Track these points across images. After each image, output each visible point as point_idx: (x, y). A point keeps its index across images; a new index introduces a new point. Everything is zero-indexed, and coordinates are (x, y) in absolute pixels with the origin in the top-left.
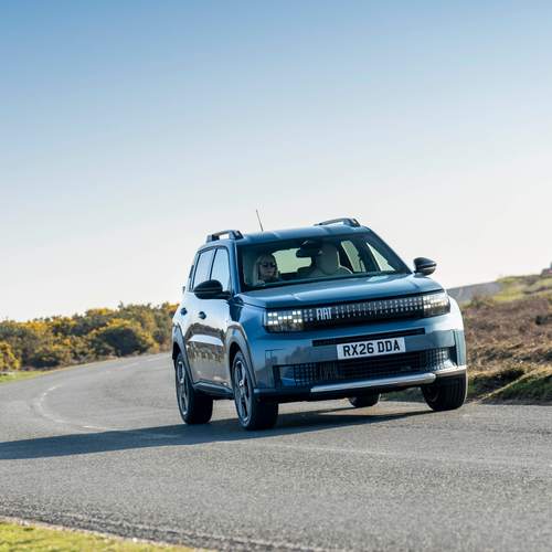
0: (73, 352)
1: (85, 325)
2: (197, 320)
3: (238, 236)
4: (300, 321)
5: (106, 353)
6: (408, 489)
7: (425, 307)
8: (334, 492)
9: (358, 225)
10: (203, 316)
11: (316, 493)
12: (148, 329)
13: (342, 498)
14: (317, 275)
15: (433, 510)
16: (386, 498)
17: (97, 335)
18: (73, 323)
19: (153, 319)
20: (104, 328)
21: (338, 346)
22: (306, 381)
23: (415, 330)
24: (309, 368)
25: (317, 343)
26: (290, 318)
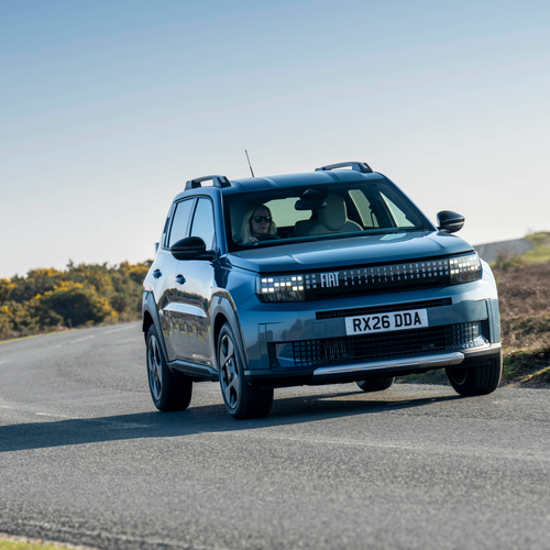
0: (12, 321)
1: (28, 288)
2: (173, 284)
3: (224, 183)
4: (301, 288)
5: (54, 322)
6: (446, 491)
7: (452, 272)
8: (355, 495)
9: (370, 171)
10: (181, 279)
11: (334, 496)
12: (104, 293)
13: (367, 502)
14: (320, 231)
15: (480, 517)
16: (421, 502)
17: (41, 301)
18: (12, 286)
19: (110, 282)
20: (50, 293)
21: (347, 319)
22: (307, 361)
23: (440, 300)
24: (312, 345)
25: (321, 315)
26: (288, 284)
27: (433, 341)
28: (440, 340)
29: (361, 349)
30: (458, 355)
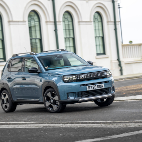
4: (75, 79)
21: (87, 86)
22: (77, 97)
23: (106, 81)
24: (79, 93)
25: (81, 85)
26: (72, 78)
27: (105, 91)
28: (107, 91)
29: (90, 94)
30: (110, 95)
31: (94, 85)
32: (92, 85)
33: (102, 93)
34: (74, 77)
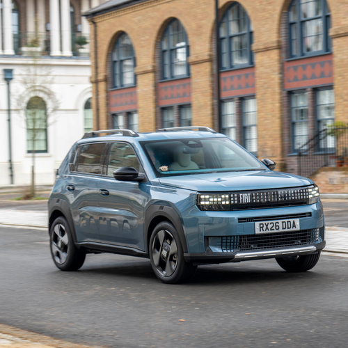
4: (228, 203)
7: (310, 196)
21: (256, 223)
22: (230, 249)
23: (305, 214)
24: (234, 239)
25: (241, 220)
26: (220, 200)
27: (300, 238)
28: (305, 238)
29: (262, 242)
30: (313, 248)
31: (274, 222)
32: (270, 222)
33: (294, 242)
34: (225, 198)
